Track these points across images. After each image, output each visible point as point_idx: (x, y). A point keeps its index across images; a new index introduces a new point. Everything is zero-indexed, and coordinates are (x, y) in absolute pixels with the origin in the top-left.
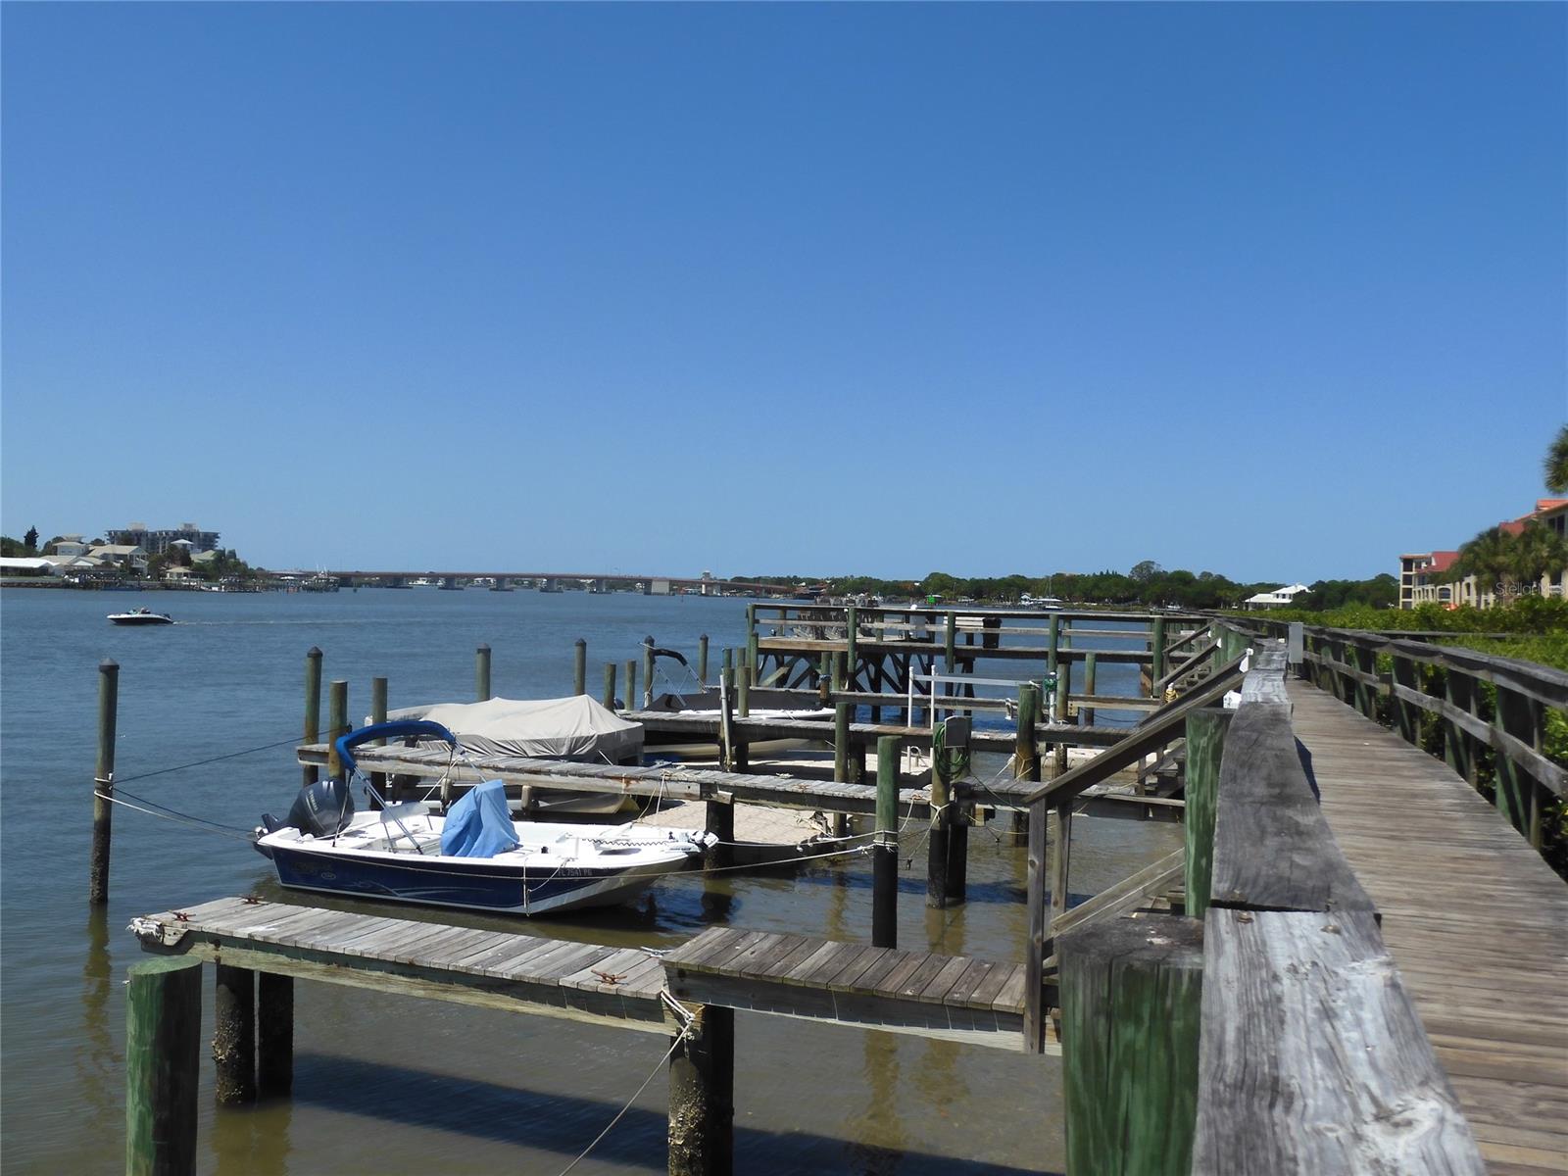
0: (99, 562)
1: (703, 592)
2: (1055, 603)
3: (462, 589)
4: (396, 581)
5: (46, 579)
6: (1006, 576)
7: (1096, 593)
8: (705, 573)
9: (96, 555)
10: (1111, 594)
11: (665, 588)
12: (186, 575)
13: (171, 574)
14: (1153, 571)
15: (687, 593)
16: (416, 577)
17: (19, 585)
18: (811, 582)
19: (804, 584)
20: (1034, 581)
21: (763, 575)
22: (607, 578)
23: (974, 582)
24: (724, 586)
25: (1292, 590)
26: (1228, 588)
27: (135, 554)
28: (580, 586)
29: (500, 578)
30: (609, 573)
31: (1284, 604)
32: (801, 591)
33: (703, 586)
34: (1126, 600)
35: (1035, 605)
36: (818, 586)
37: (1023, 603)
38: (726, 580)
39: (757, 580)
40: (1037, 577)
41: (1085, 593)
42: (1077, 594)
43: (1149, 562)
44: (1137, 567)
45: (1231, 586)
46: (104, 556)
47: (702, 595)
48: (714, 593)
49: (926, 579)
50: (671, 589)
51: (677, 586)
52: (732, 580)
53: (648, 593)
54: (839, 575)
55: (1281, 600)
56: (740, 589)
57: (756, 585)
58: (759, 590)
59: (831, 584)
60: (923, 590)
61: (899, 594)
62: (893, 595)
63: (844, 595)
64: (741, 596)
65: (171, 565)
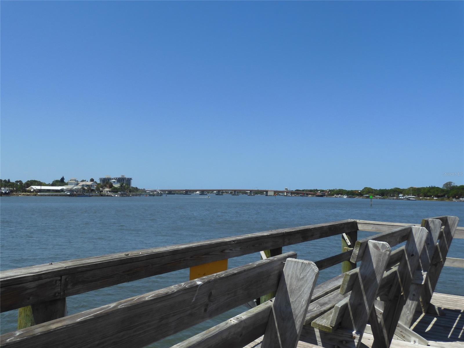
0: (80, 187)
1: (285, 195)
2: (413, 198)
4: (187, 192)
5: (62, 193)
6: (392, 188)
7: (429, 194)
8: (286, 189)
9: (80, 185)
10: (435, 194)
11: (272, 194)
12: (109, 191)
13: (105, 191)
14: (452, 185)
15: (280, 195)
16: (196, 191)
17: (52, 195)
18: (322, 191)
19: (319, 192)
20: (403, 190)
21: (305, 189)
22: (253, 190)
23: (380, 190)
24: (292, 193)
28: (246, 193)
29: (219, 191)
30: (254, 189)
32: (319, 194)
33: (285, 193)
34: (442, 196)
35: (405, 198)
36: (324, 192)
37: (401, 198)
38: (293, 191)
39: (303, 190)
40: (405, 188)
41: (424, 194)
42: (421, 194)
43: (450, 182)
44: (445, 184)
46: (83, 185)
47: (285, 196)
48: (289, 195)
50: (274, 194)
51: (276, 193)
52: (295, 191)
53: (267, 195)
56: (298, 194)
57: (303, 192)
58: (304, 194)
59: (329, 192)
60: (362, 194)
61: (353, 195)
62: (351, 195)
63: (333, 195)
64: (298, 196)
65: (105, 188)
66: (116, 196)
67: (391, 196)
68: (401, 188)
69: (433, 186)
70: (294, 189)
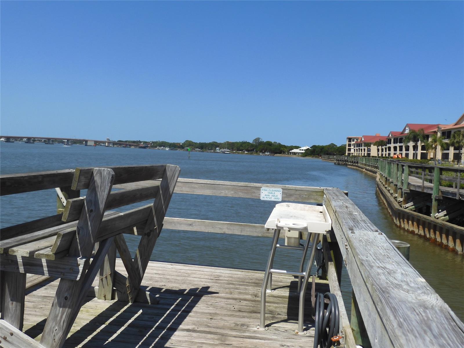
2: (228, 151)
6: (211, 142)
7: (241, 148)
8: (107, 139)
10: (246, 148)
11: (93, 144)
14: (260, 141)
15: (101, 145)
18: (145, 142)
19: (142, 143)
20: (220, 144)
21: (128, 140)
22: (71, 139)
23: (200, 143)
24: (114, 143)
25: (305, 148)
26: (284, 147)
28: (62, 142)
29: (29, 139)
30: (72, 138)
31: (302, 153)
32: (142, 146)
33: (107, 143)
34: (251, 150)
35: (221, 152)
36: (147, 144)
37: (217, 151)
38: (115, 141)
39: (126, 141)
40: (221, 142)
41: (237, 148)
42: (235, 148)
43: (259, 138)
44: (255, 139)
47: (107, 146)
48: (111, 146)
49: (184, 142)
50: (95, 144)
51: (97, 143)
52: (118, 141)
53: (86, 145)
55: (301, 151)
56: (120, 145)
57: (126, 143)
58: (126, 145)
59: (152, 143)
60: (183, 146)
61: (175, 147)
62: (173, 148)
63: (156, 147)
64: (120, 147)
67: (209, 149)
68: (218, 142)
69: (245, 141)
70: (116, 140)
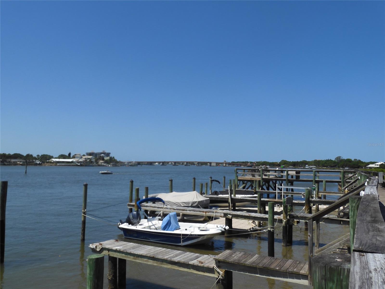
1: (224, 165)
2: (315, 167)
3: (166, 165)
4: (151, 163)
5: (73, 164)
6: (301, 161)
7: (325, 165)
8: (224, 161)
9: (83, 158)
10: (329, 165)
11: (215, 165)
12: (103, 163)
13: (100, 162)
14: (341, 159)
15: (220, 166)
16: (155, 162)
17: (67, 165)
18: (251, 163)
19: (249, 163)
20: (309, 162)
21: (239, 161)
23: (293, 162)
24: (229, 164)
25: (379, 163)
26: (362, 163)
27: (92, 158)
28: (194, 164)
29: (175, 163)
30: (201, 161)
31: (377, 167)
32: (249, 165)
33: (224, 164)
34: (334, 166)
35: (309, 168)
36: (253, 164)
37: (306, 167)
39: (238, 162)
40: (310, 161)
41: (322, 165)
42: (320, 165)
43: (340, 156)
44: (336, 158)
45: (362, 162)
46: (85, 159)
47: (224, 166)
48: (227, 166)
49: (281, 162)
50: (216, 165)
51: (218, 164)
52: (231, 162)
53: (210, 166)
54: (258, 161)
56: (233, 165)
57: (237, 163)
59: (256, 163)
60: (280, 164)
61: (274, 166)
62: (272, 166)
63: (259, 166)
64: (233, 166)
65: (100, 160)
66: (110, 166)
67: (300, 166)
68: (308, 160)
69: (329, 159)
